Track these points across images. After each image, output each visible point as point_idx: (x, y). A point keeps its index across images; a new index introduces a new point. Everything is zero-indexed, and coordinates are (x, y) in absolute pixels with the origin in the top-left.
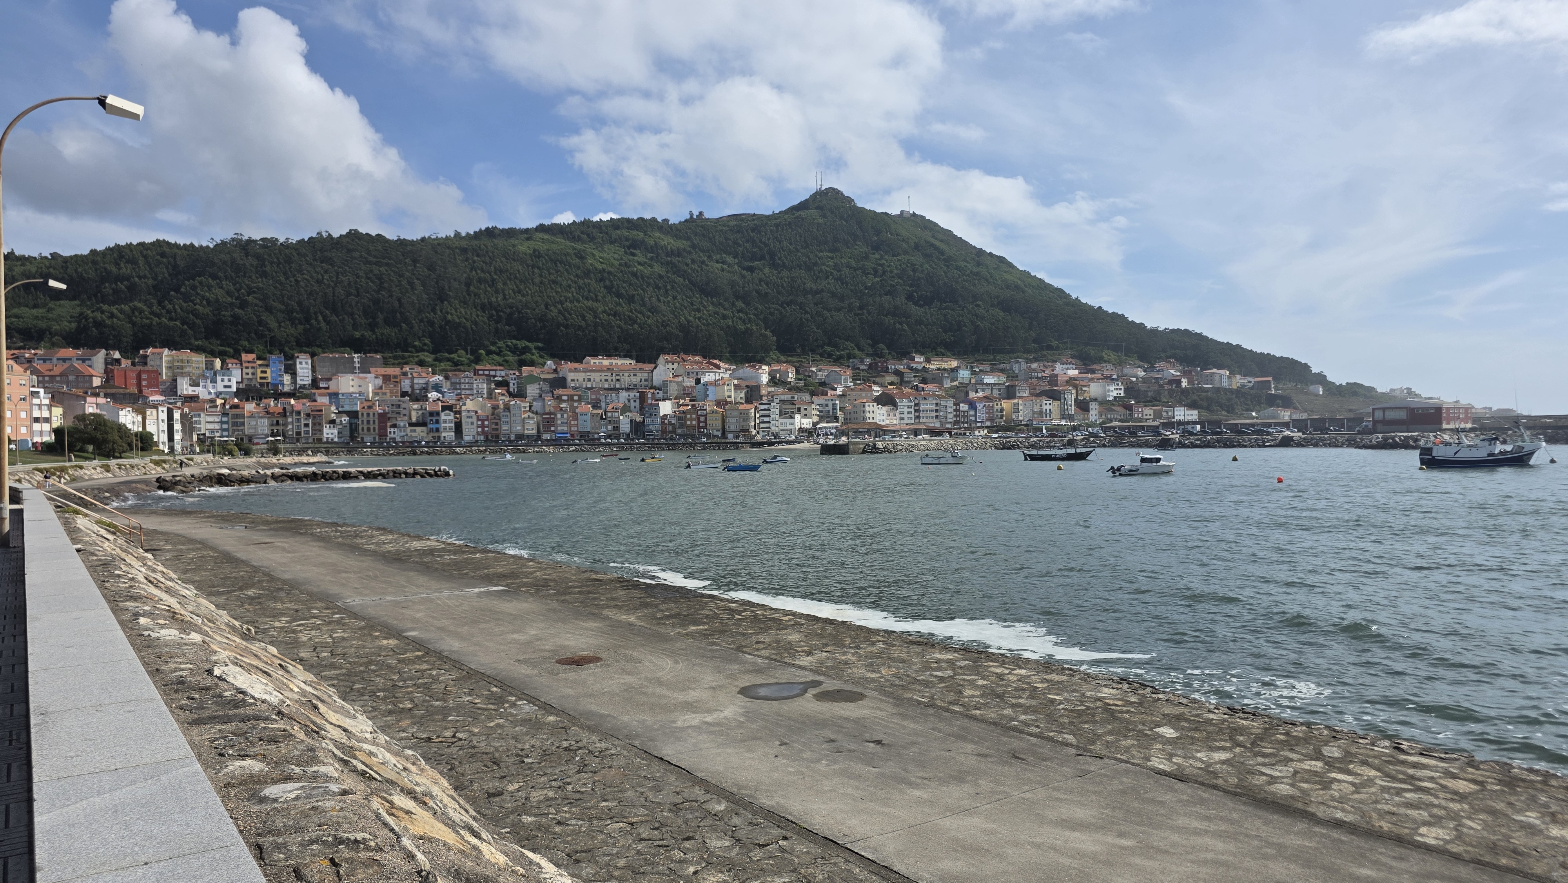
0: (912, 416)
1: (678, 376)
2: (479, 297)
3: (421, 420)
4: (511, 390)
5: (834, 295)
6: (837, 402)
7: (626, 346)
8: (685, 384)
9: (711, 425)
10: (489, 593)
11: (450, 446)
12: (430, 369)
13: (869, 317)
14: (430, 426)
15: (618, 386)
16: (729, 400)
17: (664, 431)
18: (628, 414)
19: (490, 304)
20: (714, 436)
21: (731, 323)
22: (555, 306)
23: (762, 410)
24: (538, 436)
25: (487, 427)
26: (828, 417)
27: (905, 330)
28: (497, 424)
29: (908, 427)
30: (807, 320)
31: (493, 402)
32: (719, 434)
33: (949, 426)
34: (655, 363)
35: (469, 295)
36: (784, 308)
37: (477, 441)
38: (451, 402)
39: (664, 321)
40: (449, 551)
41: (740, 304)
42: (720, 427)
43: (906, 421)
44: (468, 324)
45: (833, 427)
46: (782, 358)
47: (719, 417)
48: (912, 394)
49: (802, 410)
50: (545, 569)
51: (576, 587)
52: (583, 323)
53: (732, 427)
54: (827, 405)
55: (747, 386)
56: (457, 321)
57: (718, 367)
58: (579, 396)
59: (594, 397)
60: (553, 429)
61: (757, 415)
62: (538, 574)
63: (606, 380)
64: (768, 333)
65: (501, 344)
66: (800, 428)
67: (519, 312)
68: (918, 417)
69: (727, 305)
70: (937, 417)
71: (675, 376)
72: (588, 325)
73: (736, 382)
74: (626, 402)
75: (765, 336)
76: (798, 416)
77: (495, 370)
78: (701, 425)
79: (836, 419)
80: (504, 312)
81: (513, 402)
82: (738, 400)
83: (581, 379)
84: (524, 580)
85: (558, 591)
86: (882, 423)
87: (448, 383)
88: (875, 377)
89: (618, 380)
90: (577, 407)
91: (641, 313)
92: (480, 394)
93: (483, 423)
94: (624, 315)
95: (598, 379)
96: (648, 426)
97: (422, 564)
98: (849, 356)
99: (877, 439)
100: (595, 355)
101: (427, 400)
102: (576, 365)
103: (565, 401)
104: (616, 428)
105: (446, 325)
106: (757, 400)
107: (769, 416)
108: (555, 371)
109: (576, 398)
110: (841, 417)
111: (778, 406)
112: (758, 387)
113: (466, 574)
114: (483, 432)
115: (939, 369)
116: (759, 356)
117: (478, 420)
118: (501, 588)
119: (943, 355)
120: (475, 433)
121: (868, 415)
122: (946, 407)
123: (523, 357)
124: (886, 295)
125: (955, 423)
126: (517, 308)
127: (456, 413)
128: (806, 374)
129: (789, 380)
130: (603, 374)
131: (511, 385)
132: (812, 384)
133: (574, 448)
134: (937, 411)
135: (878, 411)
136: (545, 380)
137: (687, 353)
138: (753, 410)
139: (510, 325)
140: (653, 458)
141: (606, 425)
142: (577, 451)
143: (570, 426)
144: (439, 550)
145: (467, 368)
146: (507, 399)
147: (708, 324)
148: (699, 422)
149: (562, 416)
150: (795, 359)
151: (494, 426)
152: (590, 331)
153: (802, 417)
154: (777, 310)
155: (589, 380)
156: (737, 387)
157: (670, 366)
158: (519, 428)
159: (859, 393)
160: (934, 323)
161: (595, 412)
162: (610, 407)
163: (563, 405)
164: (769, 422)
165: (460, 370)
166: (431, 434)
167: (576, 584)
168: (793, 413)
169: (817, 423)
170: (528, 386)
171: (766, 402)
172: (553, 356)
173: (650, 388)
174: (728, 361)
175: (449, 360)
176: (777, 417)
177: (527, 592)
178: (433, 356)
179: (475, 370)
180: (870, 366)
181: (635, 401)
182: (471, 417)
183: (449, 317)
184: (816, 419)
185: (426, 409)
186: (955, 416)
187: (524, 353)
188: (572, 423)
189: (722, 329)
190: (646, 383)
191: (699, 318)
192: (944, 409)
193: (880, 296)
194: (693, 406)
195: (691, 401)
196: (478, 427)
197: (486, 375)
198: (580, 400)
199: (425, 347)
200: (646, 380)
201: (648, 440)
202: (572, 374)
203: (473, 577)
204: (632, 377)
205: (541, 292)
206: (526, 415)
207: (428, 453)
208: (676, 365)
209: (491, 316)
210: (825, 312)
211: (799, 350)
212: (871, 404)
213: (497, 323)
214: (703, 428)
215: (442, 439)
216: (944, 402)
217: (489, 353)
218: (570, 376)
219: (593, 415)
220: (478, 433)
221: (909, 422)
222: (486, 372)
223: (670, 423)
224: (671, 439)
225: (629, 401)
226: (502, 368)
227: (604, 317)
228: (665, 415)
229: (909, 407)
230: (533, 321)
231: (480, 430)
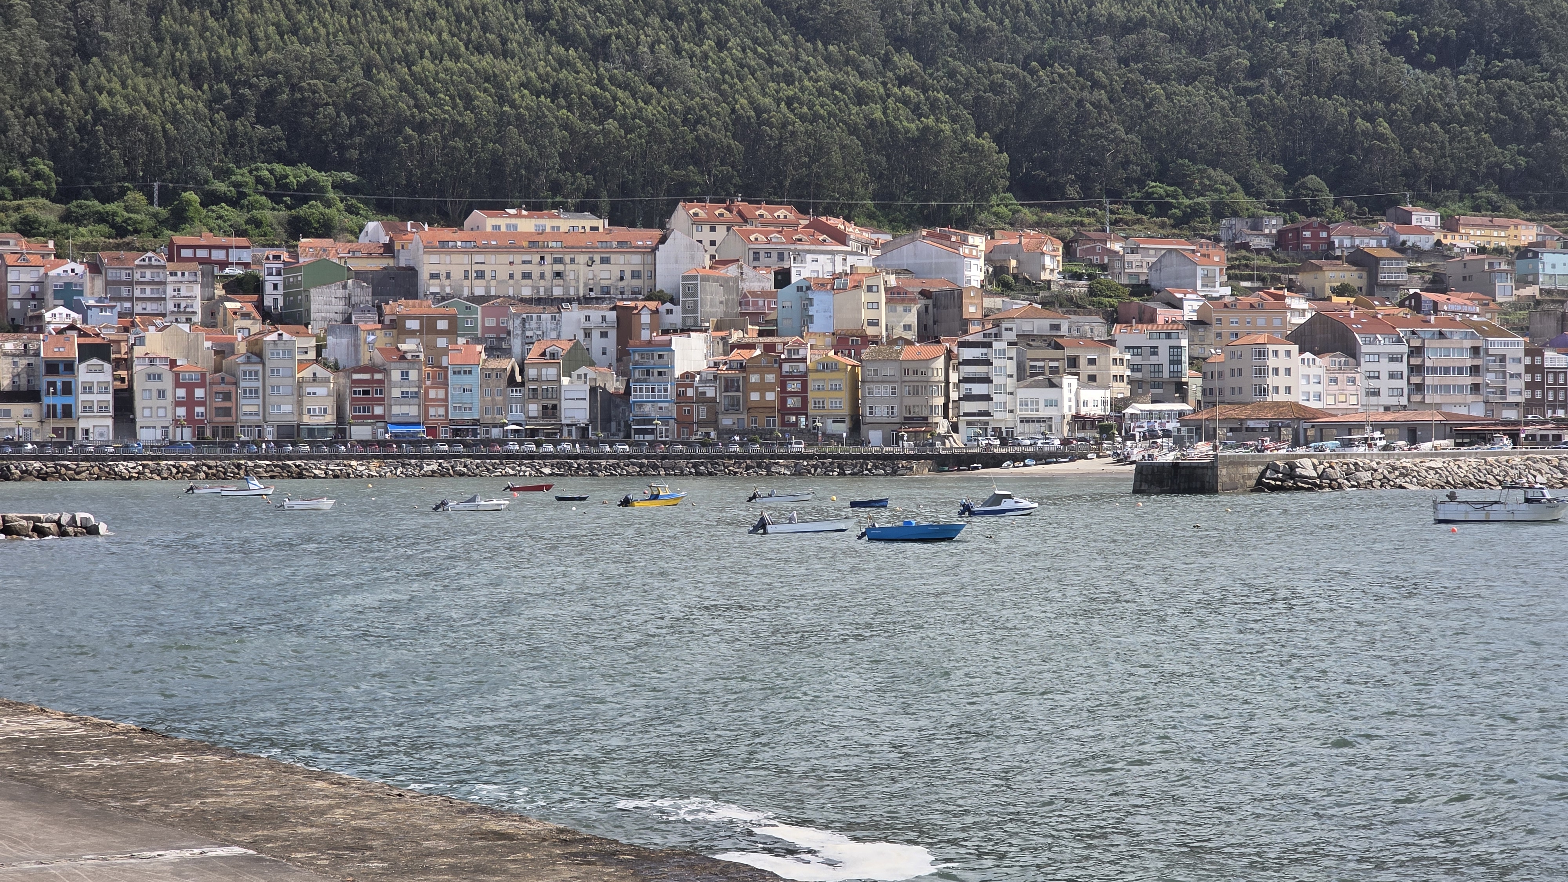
0: (1403, 384)
1: (725, 263)
2: (186, 45)
3: (23, 383)
4: (268, 302)
5: (1175, 35)
6: (1184, 342)
7: (585, 181)
8: (746, 286)
9: (818, 404)
10: (204, 863)
11: (99, 457)
12: (51, 244)
13: (1279, 100)
14: (48, 400)
15: (557, 292)
16: (870, 331)
17: (683, 422)
18: (583, 370)
19: (216, 64)
20: (829, 437)
21: (878, 115)
22: (391, 71)
23: (967, 362)
24: (340, 432)
25: (202, 404)
26: (1156, 385)
27: (1381, 137)
28: (227, 396)
29: (1389, 417)
30: (1097, 105)
31: (217, 334)
32: (842, 429)
33: (1511, 415)
34: (662, 226)
35: (159, 39)
36: (1033, 72)
37: (173, 443)
38: (109, 334)
39: (688, 110)
40: (99, 746)
41: (906, 61)
42: (845, 410)
43: (1385, 399)
44: (155, 120)
45: (1170, 415)
46: (1027, 214)
47: (843, 381)
48: (1403, 322)
49: (1083, 362)
50: (358, 801)
51: (444, 853)
52: (468, 118)
53: (881, 412)
54: (1154, 350)
55: (925, 294)
56: (126, 110)
57: (841, 238)
58: (452, 320)
59: (490, 322)
60: (378, 410)
61: (954, 377)
62: (339, 815)
63: (527, 276)
64: (986, 142)
65: (242, 175)
66: (1077, 418)
67: (293, 88)
68: (1419, 388)
69: (868, 63)
70: (1475, 388)
71: (718, 263)
72: (480, 122)
73: (892, 280)
74: (581, 337)
75: (976, 151)
76: (1069, 382)
77: (227, 248)
78: (791, 402)
79: (1180, 390)
80: (251, 86)
81: (273, 337)
82: (899, 332)
83: (457, 274)
84: (301, 830)
85: (394, 863)
86: (1314, 404)
87: (99, 282)
88: (1292, 271)
89: (558, 274)
90: (445, 352)
91: (625, 86)
92: (182, 313)
93: (190, 393)
94: (581, 94)
95: (503, 274)
96: (640, 404)
97: (24, 778)
98: (1220, 211)
99: (1300, 451)
100: (496, 205)
101: (41, 330)
102: (446, 234)
103: (412, 333)
104: (551, 411)
105: (96, 121)
106: (951, 333)
107: (987, 380)
108: (389, 249)
109: (442, 325)
110: (1195, 384)
111: (1013, 352)
112: (956, 297)
113: (143, 809)
114: (190, 419)
115: (1482, 250)
116: (957, 209)
117: (178, 384)
118: (237, 850)
119: (1495, 208)
120: (168, 421)
121: (1271, 381)
122: (1503, 359)
123: (303, 210)
124: (1329, 34)
125: (1530, 405)
126: (288, 77)
127: (118, 364)
128: (1096, 259)
129: (1045, 276)
130: (518, 258)
131: (268, 288)
132: (1111, 290)
133: (434, 467)
134: (1475, 370)
135: (1304, 370)
136: (359, 275)
137: (753, 196)
138: (940, 363)
139: (267, 123)
140: (655, 497)
141: (524, 402)
142: (443, 474)
143: (425, 403)
144: (69, 742)
145: (148, 240)
146: (256, 326)
147: (816, 117)
148: (784, 394)
149: (405, 375)
150: (1062, 217)
151: (219, 402)
152: (485, 140)
153: (1081, 385)
154: (1013, 76)
155: (480, 275)
156: (895, 296)
157: (706, 235)
158: (287, 408)
159: (1248, 317)
160: (1468, 115)
161: (495, 364)
162: (535, 351)
163: (409, 346)
164: (987, 398)
165: (130, 247)
166: (52, 423)
167: (442, 845)
168: (1055, 371)
169: (1125, 402)
170: (313, 291)
171: (979, 338)
172: (383, 208)
173: (649, 298)
174: (871, 220)
175: (101, 218)
176: (1011, 383)
177: (310, 863)
178: (59, 208)
179: (171, 245)
180: (1281, 240)
181: (604, 335)
182: (159, 377)
183: (104, 101)
184: (1122, 390)
185: (37, 354)
186: (1528, 386)
187: (305, 200)
188: (432, 394)
189: (853, 130)
190: (637, 283)
191: (789, 102)
192: (1496, 367)
193: (1311, 37)
194: (769, 348)
195: (761, 334)
196: (178, 403)
197: (202, 261)
198: (452, 332)
199: (39, 184)
200: (635, 275)
201: (639, 444)
202: (434, 258)
203: (161, 819)
204: (597, 267)
205: (352, 30)
206: (307, 373)
207: (43, 476)
208: (721, 230)
209: (218, 98)
210: (1151, 84)
211: (1073, 192)
212: (1282, 348)
213: (233, 116)
214: (797, 412)
215: (80, 436)
216: (1497, 345)
217: (210, 199)
218: (428, 265)
219: (487, 375)
220: (177, 422)
221: (1394, 401)
222: (202, 253)
223: (702, 399)
224: (704, 444)
225: (588, 334)
226: (243, 241)
227: (525, 99)
228: (688, 376)
229: (1394, 358)
230: (331, 110)
231: (181, 411)
